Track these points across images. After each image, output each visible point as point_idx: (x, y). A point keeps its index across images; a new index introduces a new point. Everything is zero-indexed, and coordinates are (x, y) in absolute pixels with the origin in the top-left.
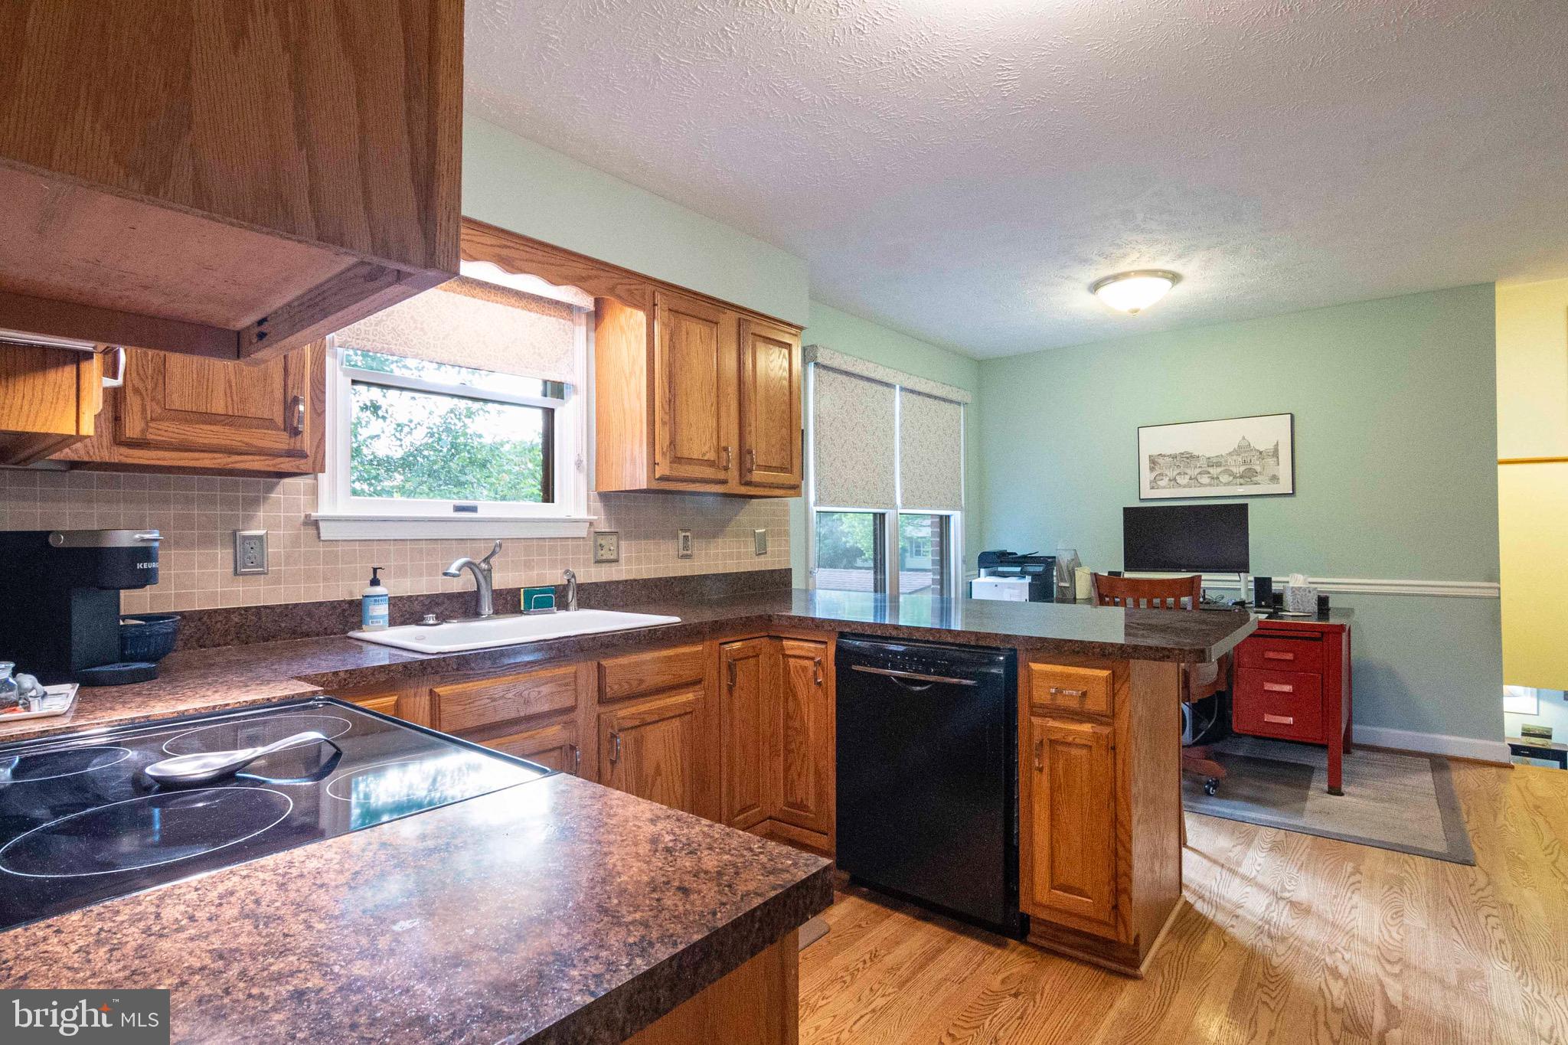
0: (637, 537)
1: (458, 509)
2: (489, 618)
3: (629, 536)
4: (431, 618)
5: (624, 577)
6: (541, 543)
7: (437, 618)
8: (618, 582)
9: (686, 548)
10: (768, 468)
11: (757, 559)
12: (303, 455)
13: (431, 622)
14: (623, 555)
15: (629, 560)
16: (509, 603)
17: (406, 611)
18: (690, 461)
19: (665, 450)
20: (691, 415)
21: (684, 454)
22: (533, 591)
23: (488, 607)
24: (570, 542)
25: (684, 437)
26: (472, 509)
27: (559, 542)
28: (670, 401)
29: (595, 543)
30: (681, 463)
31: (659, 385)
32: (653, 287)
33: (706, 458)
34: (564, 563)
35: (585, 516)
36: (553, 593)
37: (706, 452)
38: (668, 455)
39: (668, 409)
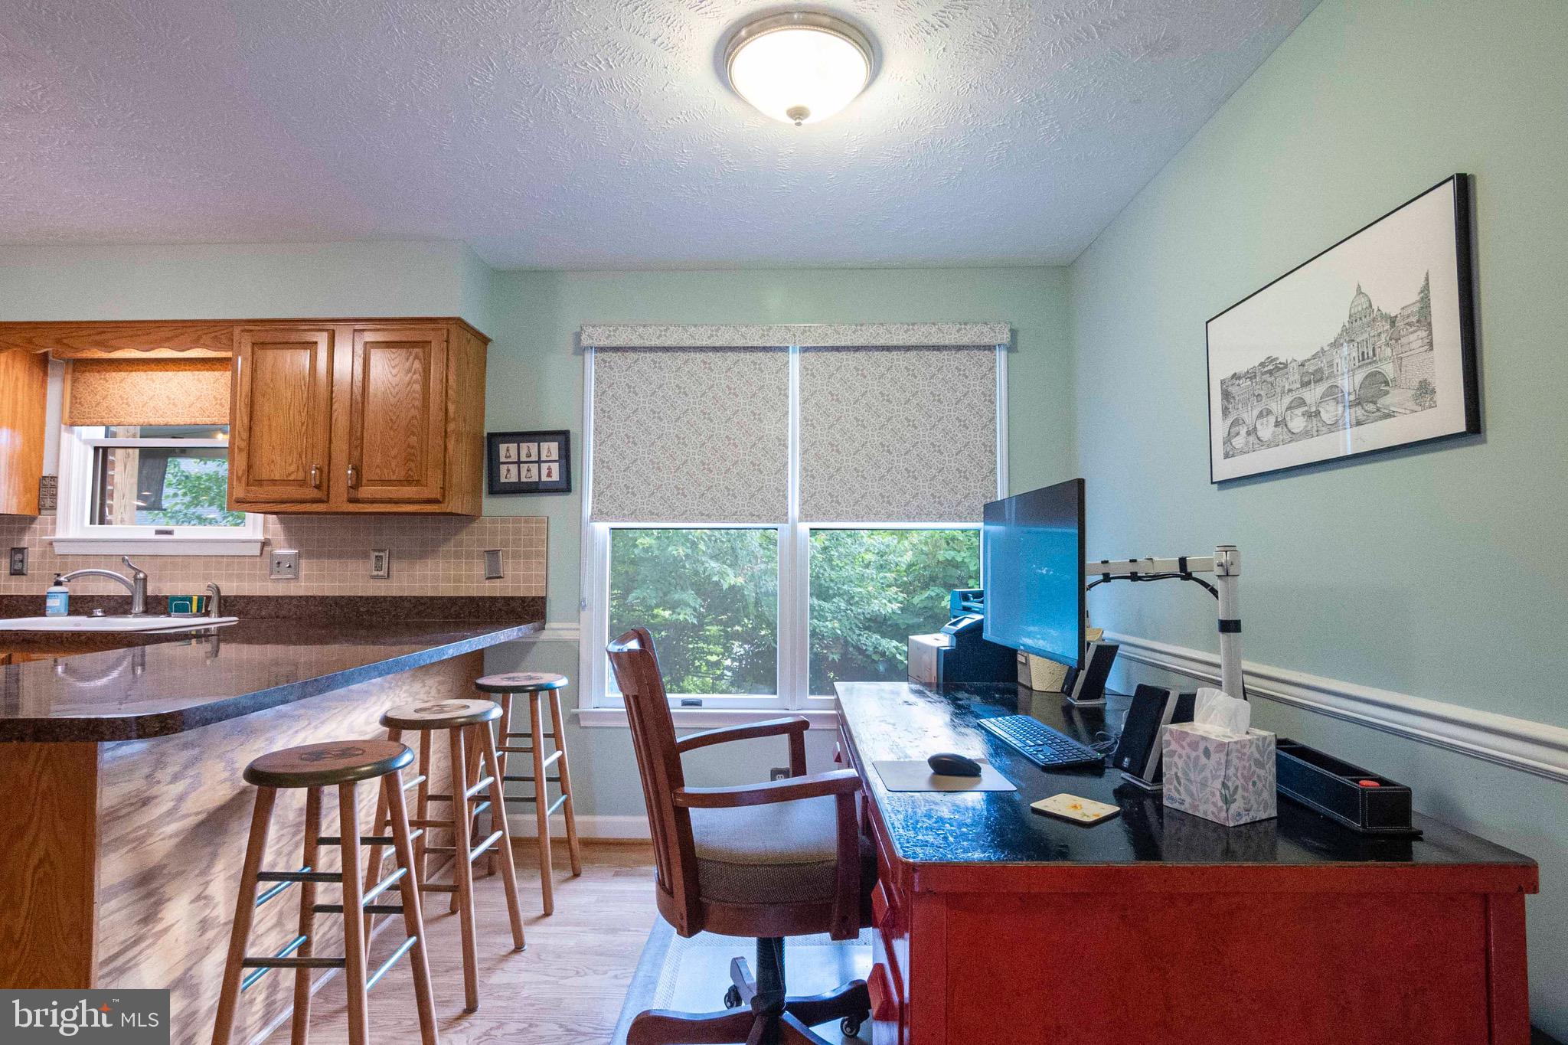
0: (319, 556)
1: (158, 532)
2: (136, 615)
3: (310, 555)
4: (98, 612)
5: (302, 593)
6: (220, 559)
7: (104, 612)
8: (292, 598)
9: (378, 568)
10: (384, 482)
11: (487, 583)
13: (100, 614)
14: (303, 573)
15: (308, 578)
17: (81, 605)
18: (274, 482)
19: (240, 474)
20: (274, 438)
21: (264, 476)
22: (175, 598)
23: (138, 608)
24: (247, 560)
25: (264, 460)
26: (170, 533)
27: (236, 560)
28: (250, 428)
29: (271, 563)
30: (261, 485)
31: (238, 416)
32: (242, 328)
33: (292, 477)
34: (240, 577)
35: (260, 537)
36: (190, 599)
37: (293, 472)
38: (244, 479)
39: (245, 435)
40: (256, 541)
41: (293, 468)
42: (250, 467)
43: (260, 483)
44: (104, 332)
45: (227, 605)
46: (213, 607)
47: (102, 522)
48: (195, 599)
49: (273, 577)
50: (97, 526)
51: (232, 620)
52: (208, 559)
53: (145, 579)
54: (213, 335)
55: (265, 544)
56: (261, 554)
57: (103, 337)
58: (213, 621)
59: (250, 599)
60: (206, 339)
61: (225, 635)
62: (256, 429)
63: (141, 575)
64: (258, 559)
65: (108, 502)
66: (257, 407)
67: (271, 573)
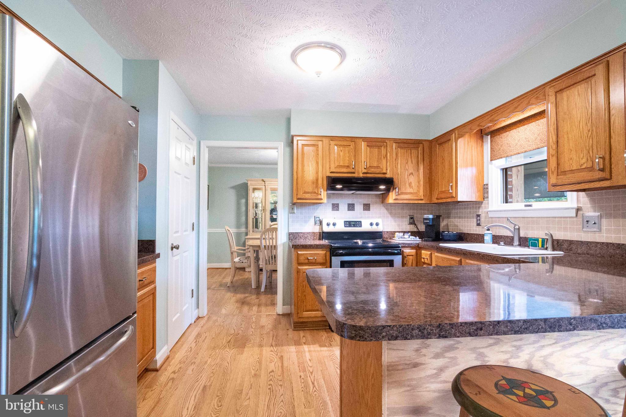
0: (616, 216)
1: (526, 206)
2: (516, 247)
3: (609, 216)
4: (502, 243)
5: (604, 240)
6: (554, 219)
12: (453, 197)
13: (503, 244)
14: (604, 228)
15: (608, 231)
16: (524, 242)
17: (496, 239)
18: (572, 171)
19: (553, 170)
20: (571, 145)
21: (567, 169)
22: (531, 239)
23: (516, 242)
24: (568, 219)
25: (567, 159)
26: (530, 206)
27: (563, 219)
28: (557, 142)
29: (583, 220)
30: (565, 174)
31: (550, 137)
32: (549, 86)
33: (583, 167)
34: (565, 229)
35: (575, 206)
36: (538, 241)
37: (584, 163)
38: (555, 173)
39: (554, 147)
40: (572, 208)
41: (584, 160)
42: (558, 164)
43: (564, 173)
44: (493, 115)
45: (557, 244)
46: (549, 245)
47: (507, 202)
48: (540, 240)
49: (584, 230)
50: (505, 204)
51: (560, 253)
52: (548, 219)
53: (519, 229)
54: (535, 97)
55: (578, 210)
56: (577, 215)
57: (492, 117)
58: (549, 253)
59: (571, 242)
60: (533, 101)
61: (556, 261)
62: (560, 141)
63: (517, 227)
64: (575, 219)
65: (509, 193)
66: (560, 129)
67: (583, 228)
